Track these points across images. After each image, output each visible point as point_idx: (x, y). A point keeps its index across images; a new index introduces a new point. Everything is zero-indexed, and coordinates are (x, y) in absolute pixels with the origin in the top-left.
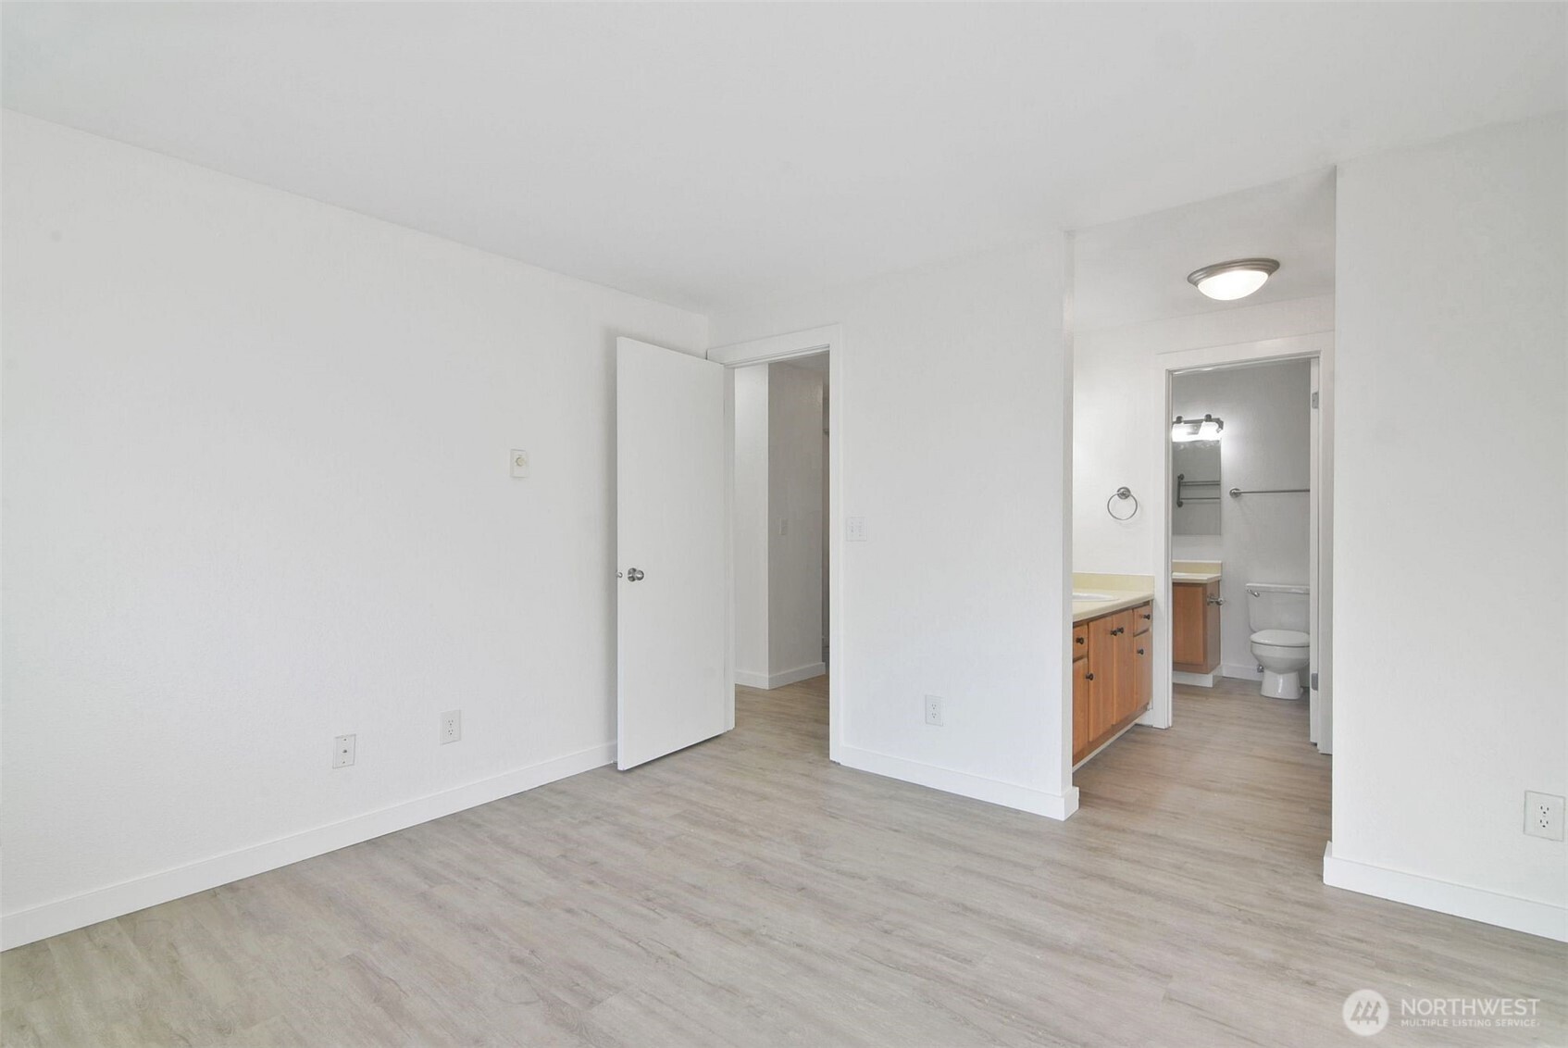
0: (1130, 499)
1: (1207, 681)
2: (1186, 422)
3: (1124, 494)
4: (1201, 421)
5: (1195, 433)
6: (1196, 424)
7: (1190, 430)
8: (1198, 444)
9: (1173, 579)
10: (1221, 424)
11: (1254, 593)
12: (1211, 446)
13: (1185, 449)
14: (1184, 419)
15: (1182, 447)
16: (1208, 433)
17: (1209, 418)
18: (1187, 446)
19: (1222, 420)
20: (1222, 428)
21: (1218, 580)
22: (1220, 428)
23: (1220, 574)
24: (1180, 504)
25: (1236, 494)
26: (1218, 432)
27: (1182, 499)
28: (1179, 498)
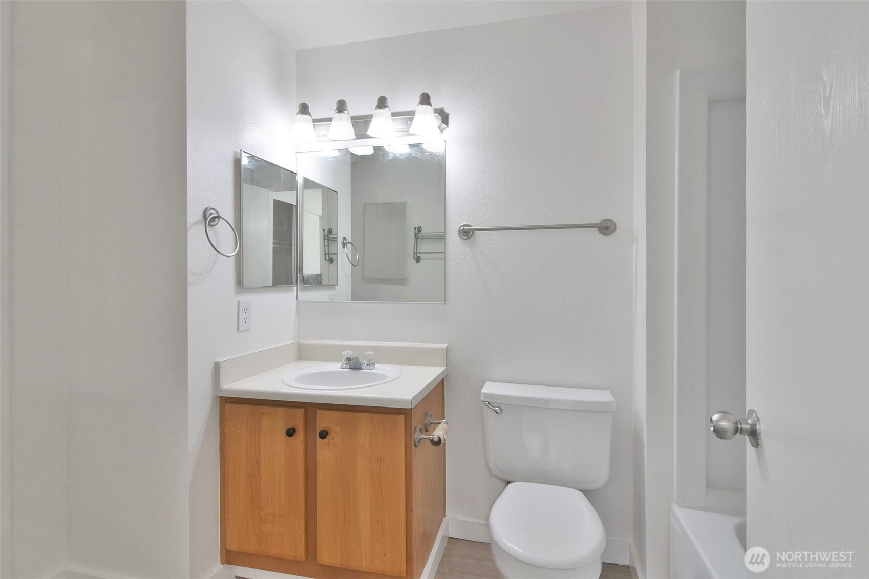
5: (408, 132)
10: (444, 118)
11: (496, 406)
17: (425, 100)
19: (447, 111)
20: (448, 125)
21: (443, 379)
22: (444, 125)
23: (445, 368)
24: (418, 260)
25: (467, 233)
26: (442, 131)
27: (419, 253)
28: (416, 253)
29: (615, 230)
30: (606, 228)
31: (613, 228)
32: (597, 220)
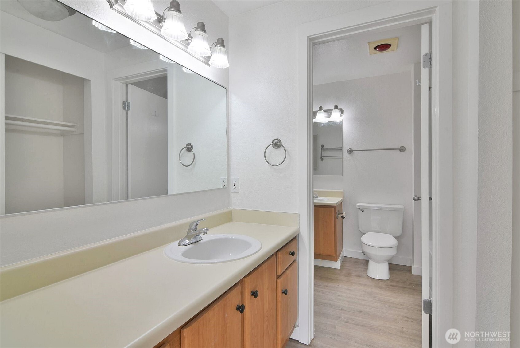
0: (281, 149)
1: (336, 265)
2: (324, 111)
3: (277, 144)
4: (333, 109)
5: (329, 117)
6: (329, 112)
7: (326, 115)
8: (331, 124)
9: (314, 203)
10: (342, 112)
11: (362, 210)
12: (337, 124)
13: (324, 126)
14: (324, 109)
15: (322, 124)
16: (336, 117)
17: (336, 107)
18: (325, 125)
19: (343, 109)
20: (343, 114)
21: (342, 202)
22: (342, 114)
23: (342, 198)
24: (322, 159)
25: (350, 152)
26: (341, 116)
27: (323, 157)
28: (321, 156)
29: (405, 150)
30: (402, 149)
31: (404, 150)
32: (399, 147)
